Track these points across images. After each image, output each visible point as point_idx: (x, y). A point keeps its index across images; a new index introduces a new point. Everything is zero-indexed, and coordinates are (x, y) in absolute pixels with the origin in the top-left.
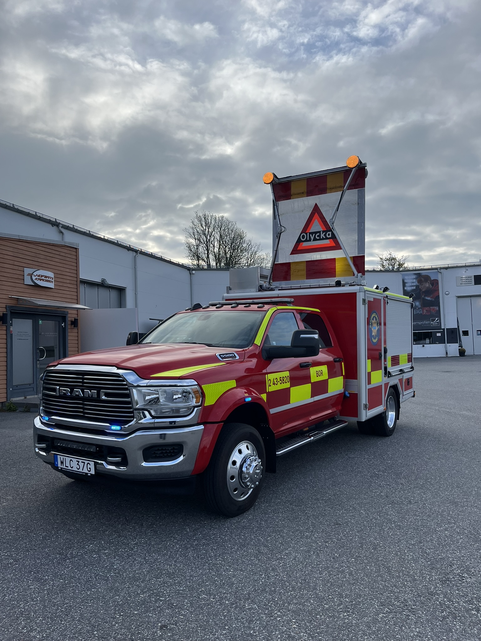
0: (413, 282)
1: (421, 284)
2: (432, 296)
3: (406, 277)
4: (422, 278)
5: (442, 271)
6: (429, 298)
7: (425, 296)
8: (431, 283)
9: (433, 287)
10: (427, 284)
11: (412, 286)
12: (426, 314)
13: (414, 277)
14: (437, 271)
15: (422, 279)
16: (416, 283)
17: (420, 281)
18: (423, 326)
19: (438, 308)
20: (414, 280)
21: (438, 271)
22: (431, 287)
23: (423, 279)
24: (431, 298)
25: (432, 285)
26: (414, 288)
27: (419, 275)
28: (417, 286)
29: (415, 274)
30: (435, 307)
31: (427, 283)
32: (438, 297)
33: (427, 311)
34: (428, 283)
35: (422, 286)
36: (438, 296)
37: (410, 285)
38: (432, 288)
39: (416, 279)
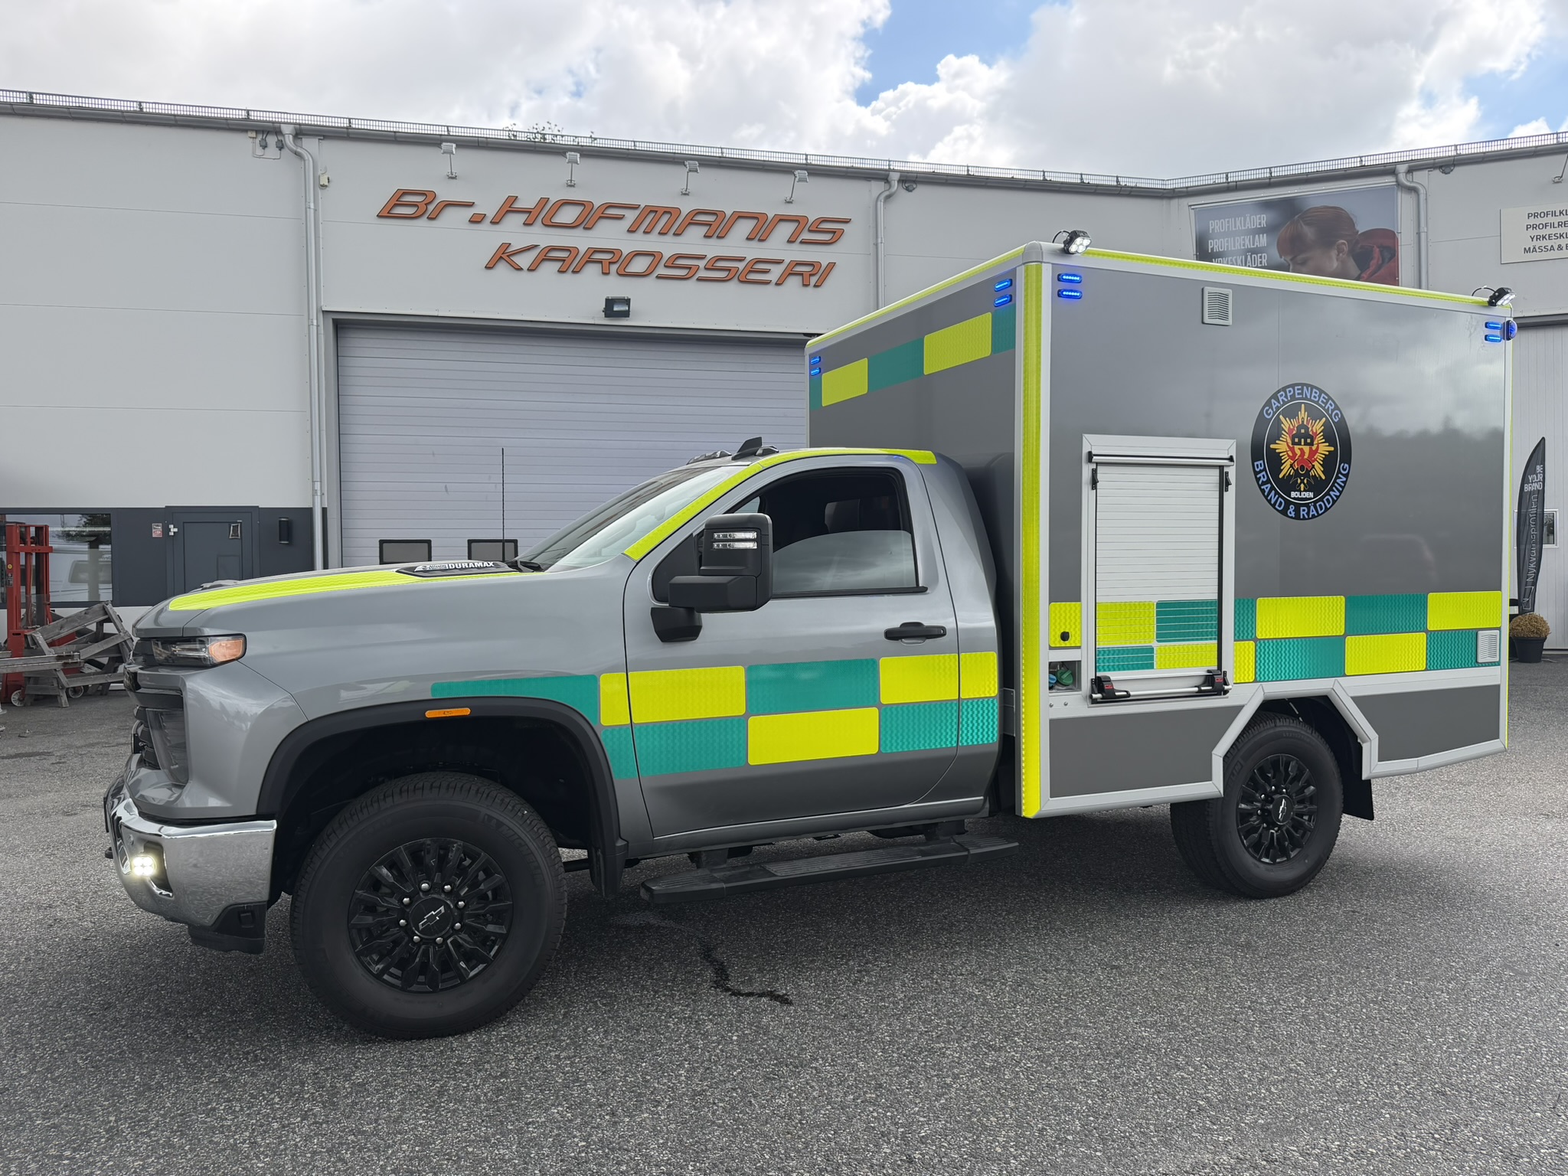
0: (1254, 252)
1: (1300, 257)
3: (1215, 226)
4: (1309, 224)
5: (1420, 177)
8: (1351, 252)
9: (1365, 275)
13: (1262, 219)
14: (1389, 180)
15: (1306, 229)
16: (1272, 256)
20: (1262, 240)
21: (1399, 184)
22: (1354, 272)
23: (1309, 232)
25: (1363, 261)
27: (1288, 207)
29: (1267, 205)
31: (1334, 253)
34: (1340, 251)
39: (1269, 230)
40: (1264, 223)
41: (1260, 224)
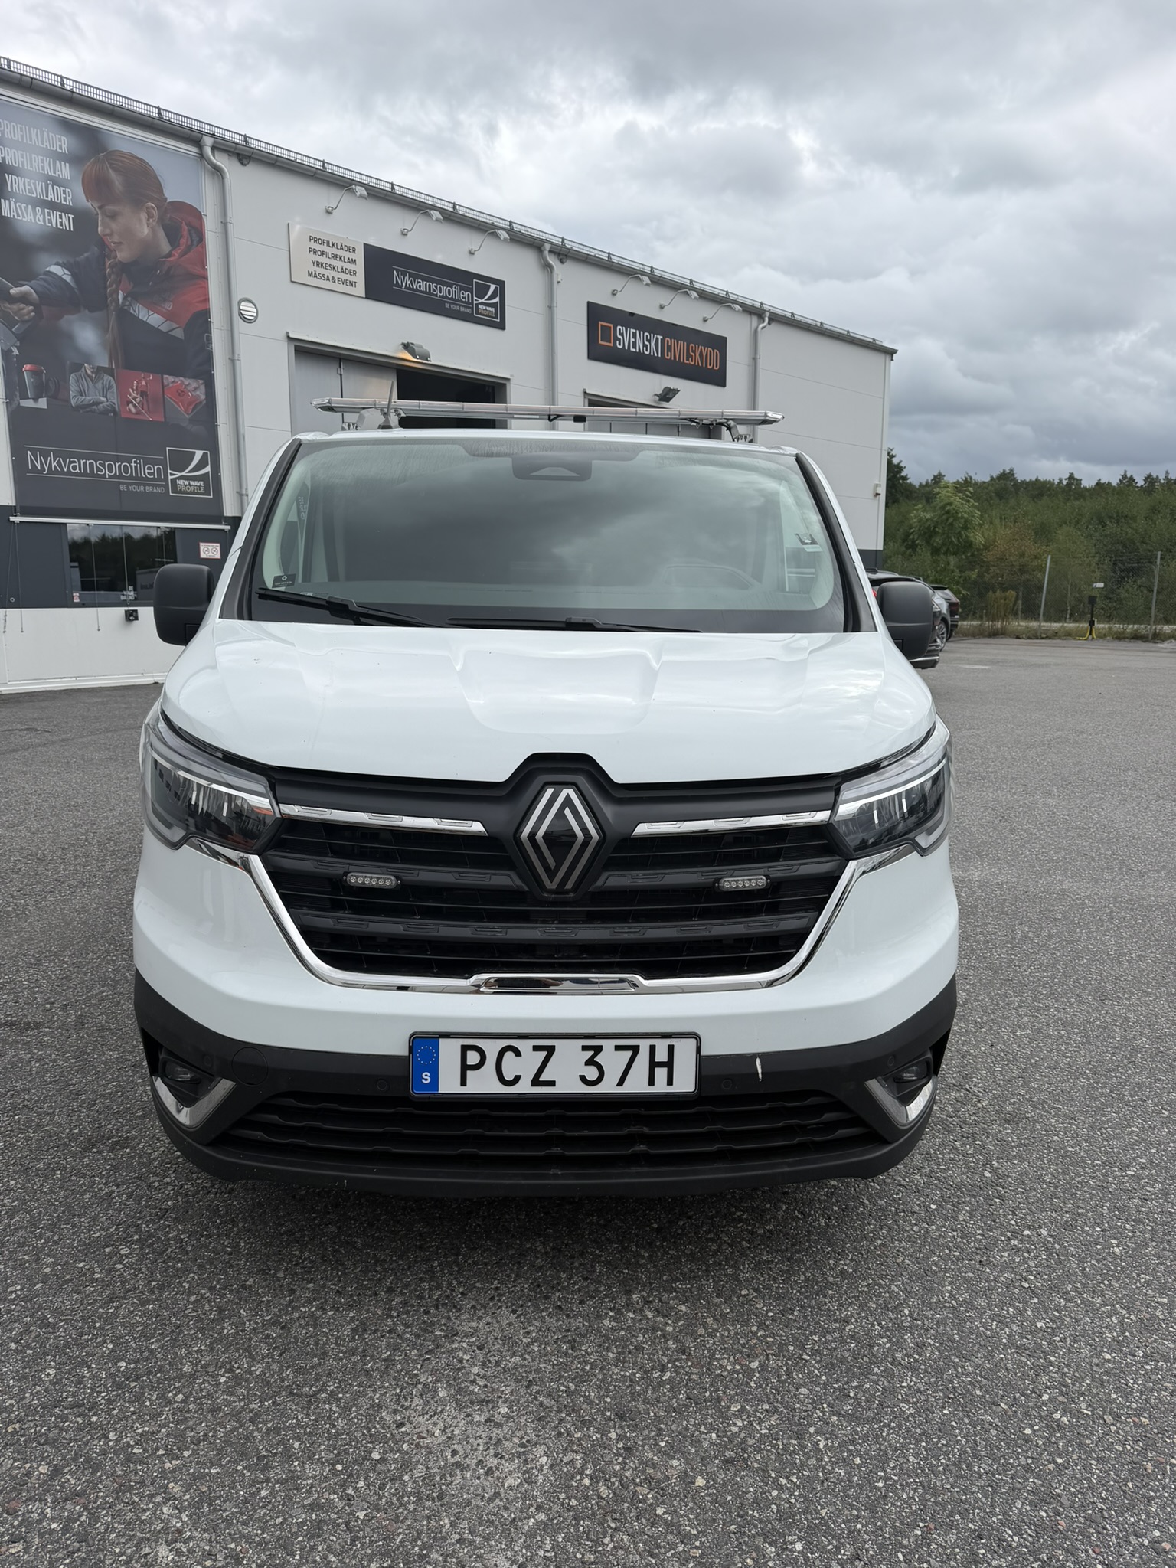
0: (56, 182)
1: (110, 208)
2: (169, 306)
3: (5, 128)
4: (115, 170)
5: (224, 161)
6: (154, 319)
7: (133, 296)
8: (160, 222)
9: (176, 253)
10: (140, 220)
11: (53, 206)
12: (138, 413)
13: (63, 142)
14: (195, 150)
15: (113, 174)
16: (74, 194)
17: (96, 186)
18: (123, 488)
19: (203, 387)
20: (65, 171)
21: (204, 158)
22: (165, 247)
23: (116, 180)
24: (169, 316)
25: (173, 236)
26: (66, 222)
27: (94, 138)
28: (82, 218)
29: (67, 125)
30: (187, 381)
31: (144, 216)
32: (202, 320)
33: (143, 394)
34: (150, 216)
35: (114, 226)
36: (205, 314)
37: (39, 192)
38: (169, 255)
39: (73, 160)
40: (65, 150)
41: (61, 149)
